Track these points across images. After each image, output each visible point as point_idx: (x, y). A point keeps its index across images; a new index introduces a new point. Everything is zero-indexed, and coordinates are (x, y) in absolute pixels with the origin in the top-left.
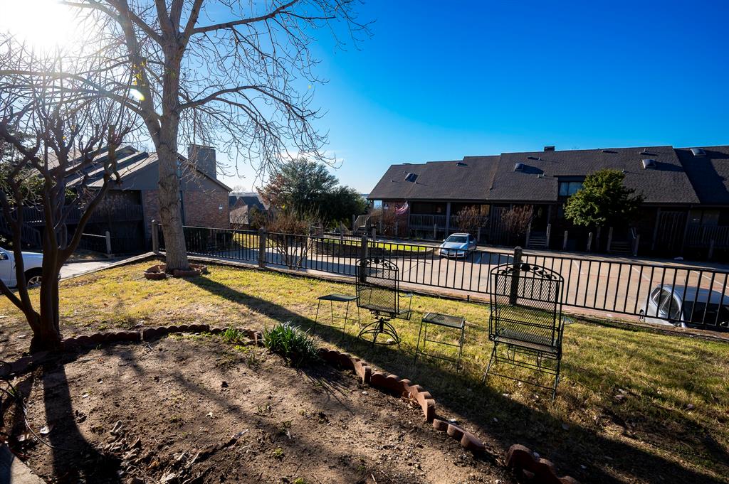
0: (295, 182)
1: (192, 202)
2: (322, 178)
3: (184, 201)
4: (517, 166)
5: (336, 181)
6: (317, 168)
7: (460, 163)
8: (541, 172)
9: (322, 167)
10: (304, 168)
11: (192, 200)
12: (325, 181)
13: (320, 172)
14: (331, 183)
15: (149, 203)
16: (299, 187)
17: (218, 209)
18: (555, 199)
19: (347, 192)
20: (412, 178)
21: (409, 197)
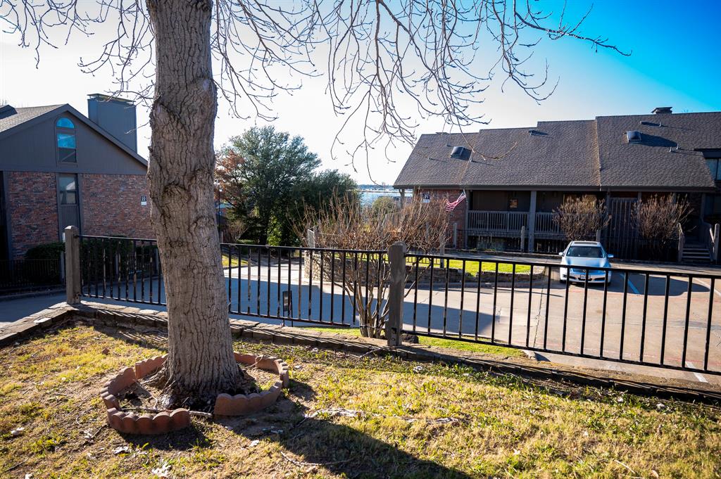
0: (256, 163)
1: (94, 195)
2: (298, 157)
3: (82, 191)
4: (628, 136)
5: (319, 161)
6: (289, 142)
7: (533, 132)
8: (674, 145)
9: (297, 141)
10: (268, 141)
11: (95, 190)
12: (301, 161)
13: (296, 147)
14: (310, 165)
15: (17, 195)
16: (261, 169)
17: (139, 205)
18: (713, 184)
19: (338, 178)
20: (463, 154)
21: (467, 183)
